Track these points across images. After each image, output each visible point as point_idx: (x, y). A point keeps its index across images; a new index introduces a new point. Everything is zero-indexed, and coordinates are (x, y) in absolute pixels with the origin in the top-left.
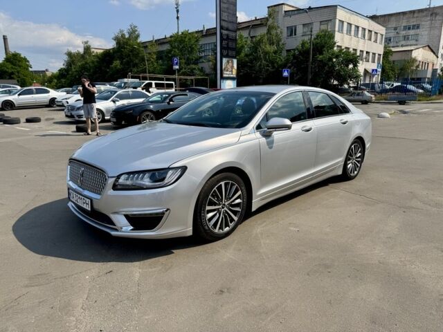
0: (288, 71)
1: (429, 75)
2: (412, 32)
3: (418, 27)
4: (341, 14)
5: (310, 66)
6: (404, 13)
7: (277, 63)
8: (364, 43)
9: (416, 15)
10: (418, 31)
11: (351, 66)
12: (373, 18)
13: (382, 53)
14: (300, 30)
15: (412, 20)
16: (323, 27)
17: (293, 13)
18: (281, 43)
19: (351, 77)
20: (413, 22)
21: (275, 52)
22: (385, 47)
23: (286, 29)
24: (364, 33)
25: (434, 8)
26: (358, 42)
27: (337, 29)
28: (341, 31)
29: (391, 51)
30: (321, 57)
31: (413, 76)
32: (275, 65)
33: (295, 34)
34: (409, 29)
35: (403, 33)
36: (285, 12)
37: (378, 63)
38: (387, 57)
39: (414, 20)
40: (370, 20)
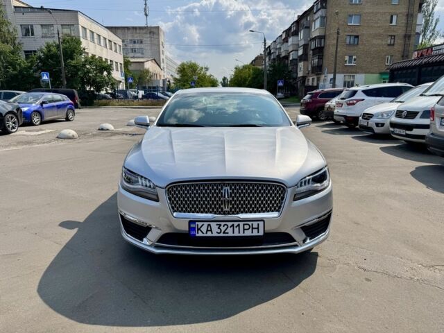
0: (47, 75)
1: (161, 85)
2: (137, 46)
3: (141, 42)
4: (82, 21)
5: (63, 70)
6: (128, 28)
7: (19, 65)
8: (107, 52)
9: (138, 31)
10: (142, 46)
11: (105, 73)
12: (110, 28)
13: (123, 63)
14: (38, 31)
15: (136, 35)
16: (66, 31)
17: (26, 10)
18: (17, 42)
19: (107, 84)
20: (137, 37)
21: (13, 53)
22: (124, 58)
23: (19, 27)
24: (106, 42)
25: (151, 27)
26: (102, 50)
27: (81, 35)
28: (85, 37)
29: (129, 61)
30: (74, 62)
31: (151, 85)
32: (18, 67)
33: (33, 34)
34: (135, 42)
35: (131, 46)
36: (15, 7)
37: (122, 72)
38: (127, 66)
39: (138, 35)
40: (109, 31)
